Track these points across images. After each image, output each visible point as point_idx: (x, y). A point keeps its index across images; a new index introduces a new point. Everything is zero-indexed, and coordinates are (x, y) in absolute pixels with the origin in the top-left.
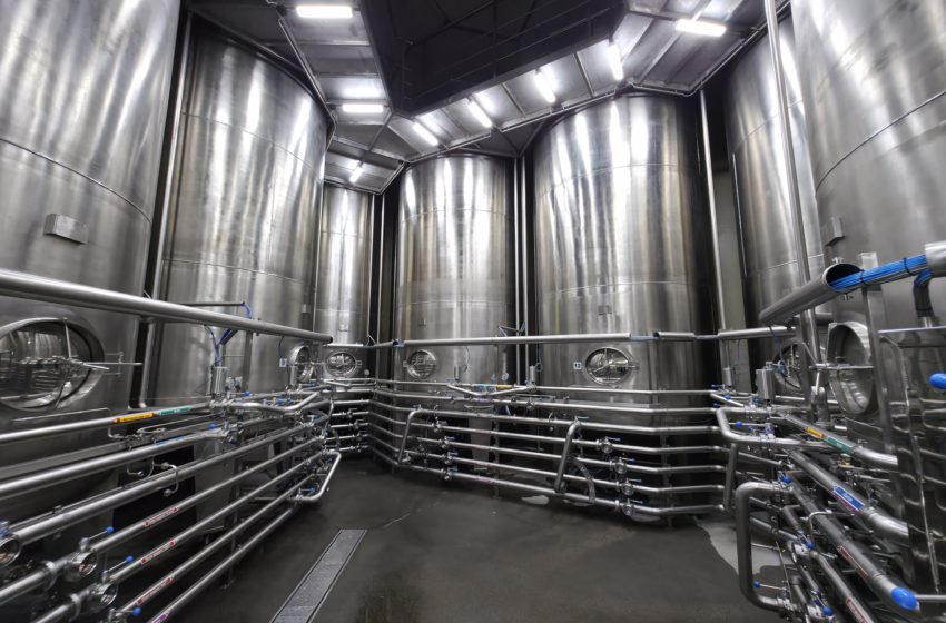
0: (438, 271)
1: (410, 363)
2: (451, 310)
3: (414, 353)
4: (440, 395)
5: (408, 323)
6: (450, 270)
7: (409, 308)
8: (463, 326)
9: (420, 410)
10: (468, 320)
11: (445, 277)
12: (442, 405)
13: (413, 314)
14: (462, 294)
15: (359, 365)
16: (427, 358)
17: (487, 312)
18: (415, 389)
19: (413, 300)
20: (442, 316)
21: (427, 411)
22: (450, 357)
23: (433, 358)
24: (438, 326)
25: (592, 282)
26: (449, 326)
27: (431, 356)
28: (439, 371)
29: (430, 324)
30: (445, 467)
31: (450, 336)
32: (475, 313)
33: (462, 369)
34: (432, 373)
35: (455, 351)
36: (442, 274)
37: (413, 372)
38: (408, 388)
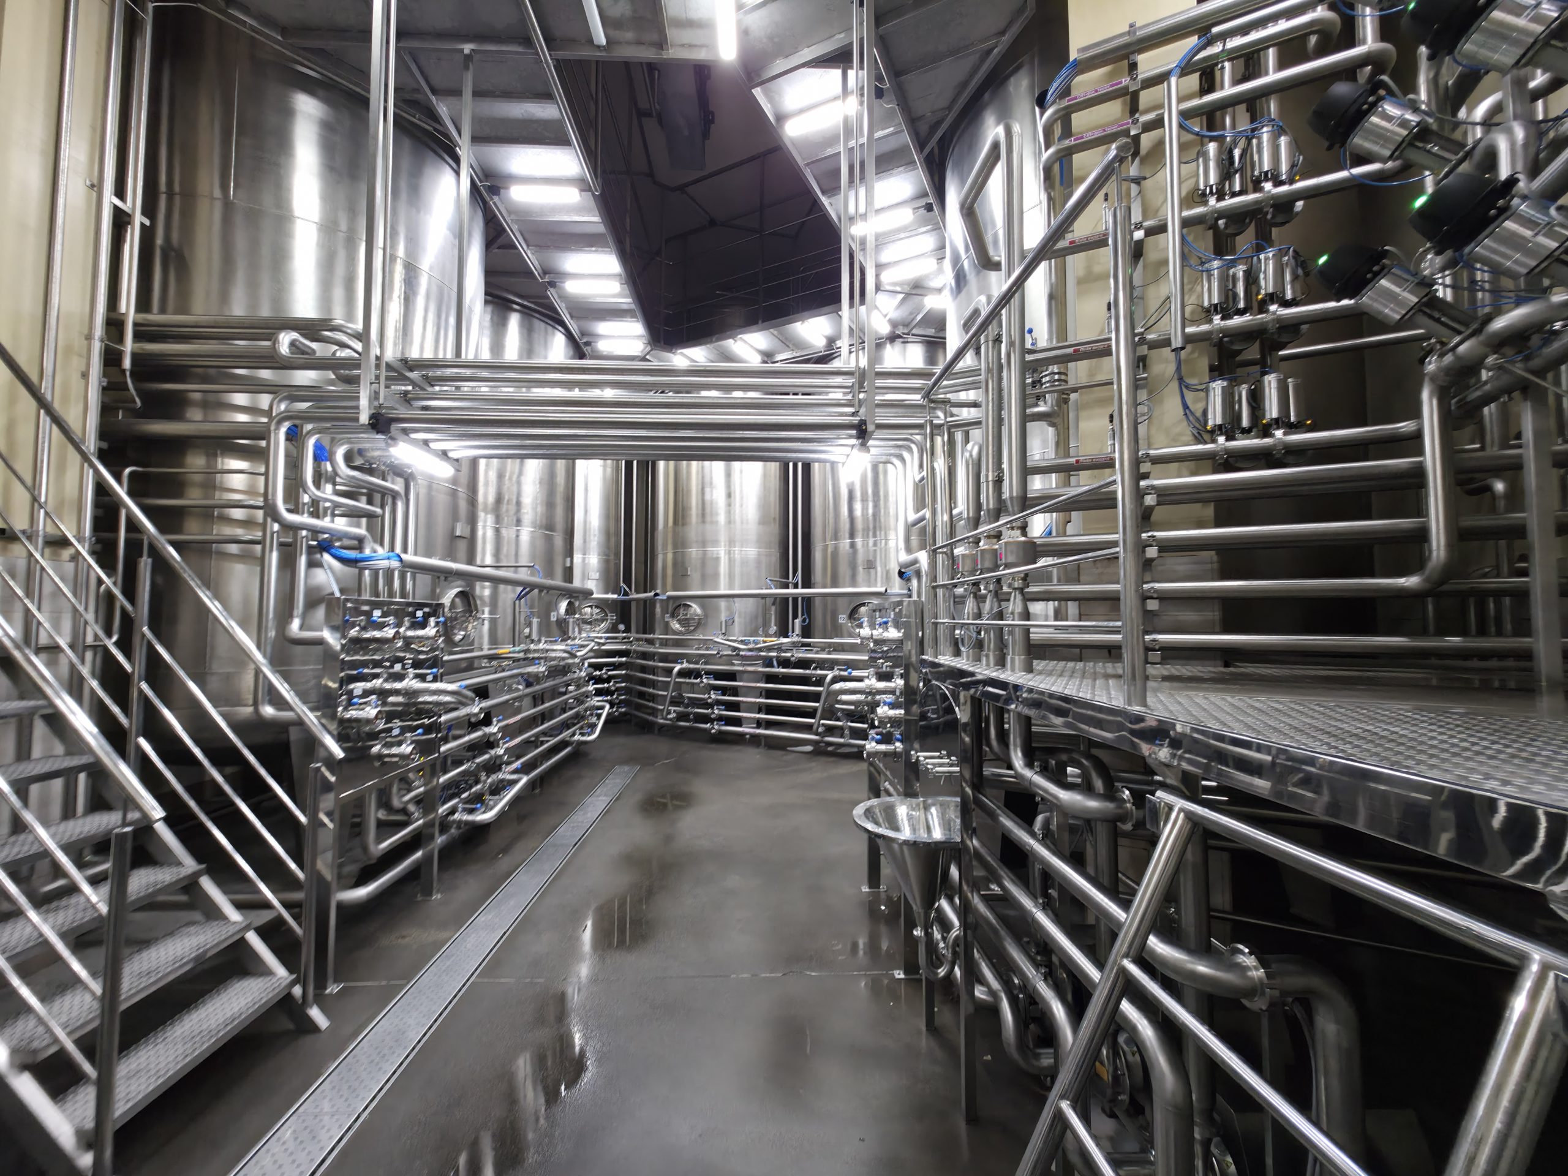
0: (703, 515)
1: (673, 616)
2: (717, 559)
3: (678, 606)
4: (707, 649)
5: (670, 572)
6: (717, 514)
7: (670, 556)
8: (731, 576)
9: (685, 665)
10: (737, 570)
11: (712, 523)
12: (708, 659)
13: (675, 564)
14: (731, 542)
15: (612, 617)
16: (692, 611)
17: (758, 562)
18: (678, 643)
19: (675, 546)
20: (708, 567)
21: (692, 666)
22: (717, 610)
23: (699, 611)
24: (704, 577)
25: (866, 536)
26: (716, 575)
27: (696, 608)
28: (705, 624)
29: (694, 575)
30: (712, 721)
31: (716, 588)
32: (744, 562)
33: (730, 622)
34: (696, 628)
35: (723, 603)
36: (708, 519)
37: (676, 626)
38: (670, 643)
